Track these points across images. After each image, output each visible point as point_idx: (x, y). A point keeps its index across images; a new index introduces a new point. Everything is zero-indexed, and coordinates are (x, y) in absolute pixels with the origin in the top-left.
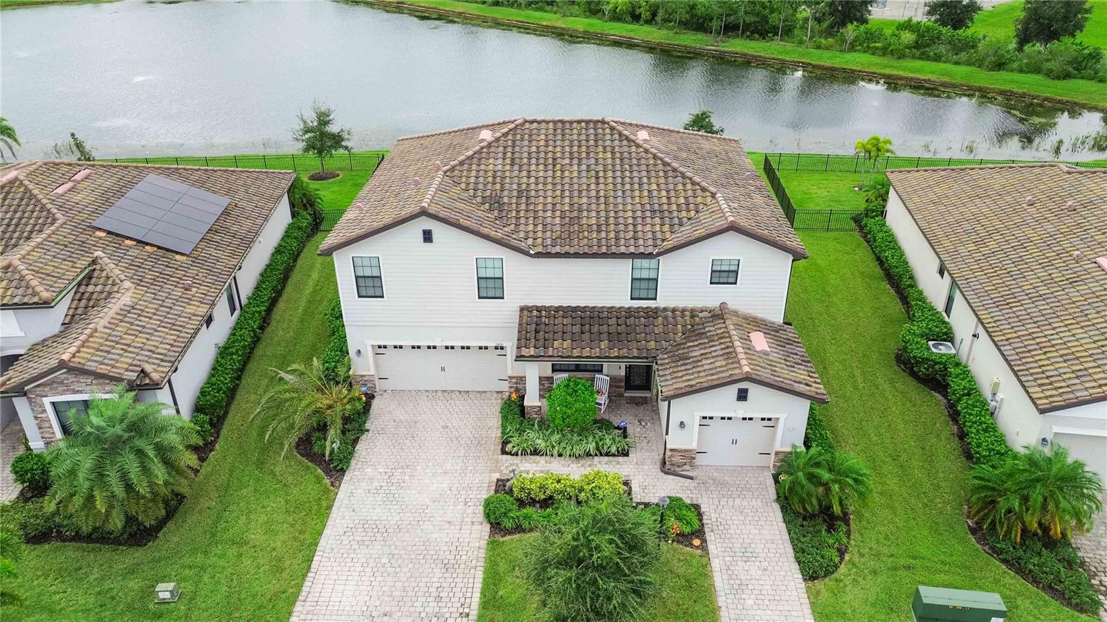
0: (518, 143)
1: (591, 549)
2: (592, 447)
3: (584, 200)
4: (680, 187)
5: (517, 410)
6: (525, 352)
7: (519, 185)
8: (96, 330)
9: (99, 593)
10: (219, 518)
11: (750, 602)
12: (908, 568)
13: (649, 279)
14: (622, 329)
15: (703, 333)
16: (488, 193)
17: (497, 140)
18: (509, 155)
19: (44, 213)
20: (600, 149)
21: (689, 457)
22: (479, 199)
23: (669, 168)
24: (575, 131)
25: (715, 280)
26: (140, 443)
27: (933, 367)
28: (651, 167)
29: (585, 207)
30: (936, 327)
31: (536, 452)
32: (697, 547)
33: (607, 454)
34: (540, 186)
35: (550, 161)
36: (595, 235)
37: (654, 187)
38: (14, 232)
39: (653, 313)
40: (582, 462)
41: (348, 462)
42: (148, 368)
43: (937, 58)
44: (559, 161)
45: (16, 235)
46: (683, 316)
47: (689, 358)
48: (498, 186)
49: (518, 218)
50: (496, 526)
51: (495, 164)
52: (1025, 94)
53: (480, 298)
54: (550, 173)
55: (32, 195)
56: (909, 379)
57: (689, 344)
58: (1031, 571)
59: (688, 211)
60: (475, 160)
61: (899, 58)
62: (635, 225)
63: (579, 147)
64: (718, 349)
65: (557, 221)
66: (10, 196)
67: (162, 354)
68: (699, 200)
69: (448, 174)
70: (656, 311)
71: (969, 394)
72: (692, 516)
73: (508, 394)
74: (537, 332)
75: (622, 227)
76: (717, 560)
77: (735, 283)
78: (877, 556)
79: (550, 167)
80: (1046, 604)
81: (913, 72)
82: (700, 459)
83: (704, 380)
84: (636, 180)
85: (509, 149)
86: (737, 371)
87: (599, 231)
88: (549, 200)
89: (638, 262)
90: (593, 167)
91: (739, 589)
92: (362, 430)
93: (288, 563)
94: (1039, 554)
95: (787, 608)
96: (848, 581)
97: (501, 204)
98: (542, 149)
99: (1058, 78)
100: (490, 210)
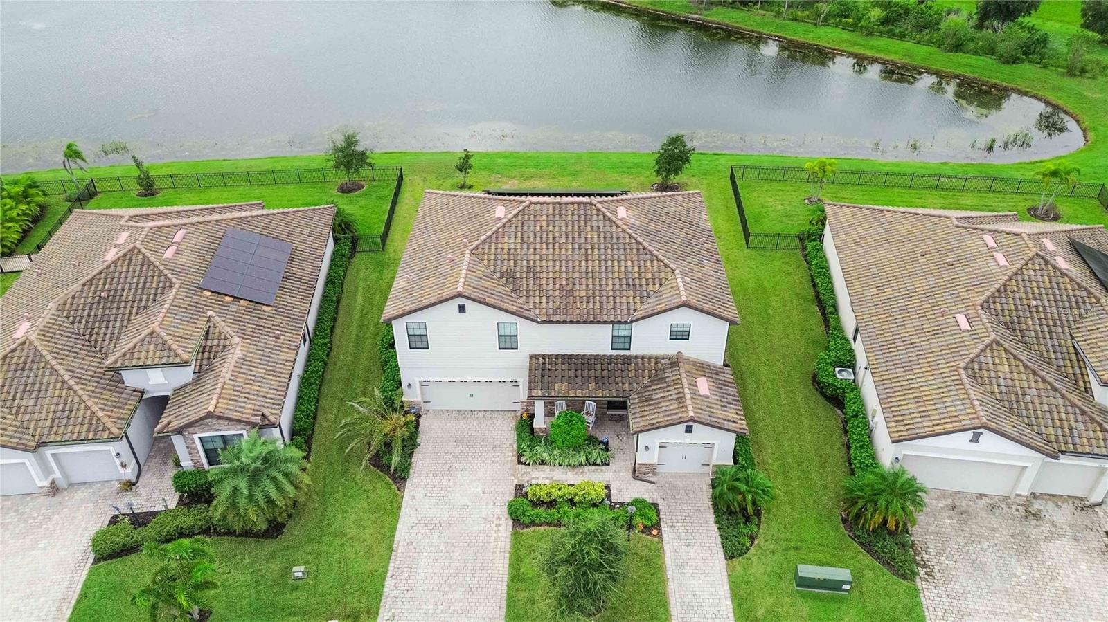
0: (526, 223)
1: (583, 554)
2: (583, 459)
3: (577, 275)
4: (649, 263)
5: (528, 430)
6: (534, 393)
7: (528, 261)
8: (224, 383)
9: (253, 573)
10: (323, 516)
11: (688, 575)
12: (796, 549)
13: (625, 336)
14: (605, 373)
15: (663, 378)
16: (504, 269)
17: (510, 220)
18: (519, 234)
19: (162, 278)
20: (589, 229)
21: (652, 469)
22: (498, 274)
23: (641, 247)
24: (570, 213)
25: (672, 337)
26: (273, 472)
27: (836, 391)
28: (627, 246)
29: (577, 281)
30: (843, 355)
31: (543, 463)
32: (655, 536)
33: (595, 464)
34: (544, 263)
35: (551, 239)
36: (585, 306)
37: (629, 263)
38: (142, 294)
39: (628, 360)
40: (576, 470)
41: (408, 472)
42: (266, 411)
43: (901, 36)
44: (557, 239)
45: (144, 297)
46: (650, 362)
47: (653, 400)
48: (512, 263)
49: (527, 291)
50: (517, 522)
51: (509, 242)
52: (976, 79)
53: (500, 349)
54: (551, 251)
55: (149, 261)
56: (819, 397)
57: (653, 387)
58: (876, 551)
59: (654, 284)
60: (494, 240)
61: (867, 35)
62: (614, 297)
63: (573, 226)
64: (672, 393)
65: (557, 293)
66: (133, 263)
67: (272, 399)
68: (662, 275)
69: (474, 252)
70: (630, 358)
71: (856, 416)
72: (652, 513)
73: (520, 412)
74: (543, 376)
75: (605, 299)
76: (668, 545)
77: (688, 339)
78: (777, 540)
79: (551, 245)
80: (883, 574)
81: (878, 51)
82: (660, 469)
83: (662, 419)
84: (616, 257)
85: (519, 229)
86: (684, 415)
87: (588, 302)
88: (551, 275)
89: (616, 326)
90: (583, 245)
91: (682, 565)
92: (415, 445)
93: (376, 551)
94: (884, 539)
95: (712, 579)
96: (754, 559)
97: (515, 279)
98: (544, 229)
99: (1008, 62)
100: (507, 283)
